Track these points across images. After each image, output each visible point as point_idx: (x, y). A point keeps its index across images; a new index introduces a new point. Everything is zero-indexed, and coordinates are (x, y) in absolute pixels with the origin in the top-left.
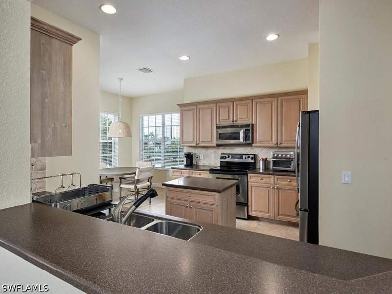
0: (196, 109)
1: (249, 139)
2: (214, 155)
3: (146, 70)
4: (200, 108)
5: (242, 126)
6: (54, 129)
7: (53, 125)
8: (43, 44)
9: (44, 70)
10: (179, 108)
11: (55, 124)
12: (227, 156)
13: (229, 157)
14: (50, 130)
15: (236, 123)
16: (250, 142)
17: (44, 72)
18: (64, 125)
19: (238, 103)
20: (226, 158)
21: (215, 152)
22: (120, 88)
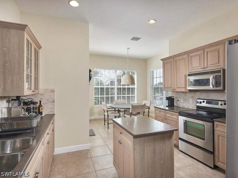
0: (173, 61)
1: (220, 86)
2: (192, 100)
3: (136, 39)
4: (176, 60)
5: (212, 72)
6: (12, 80)
7: (11, 78)
8: (5, 33)
9: (5, 48)
10: (162, 62)
11: (12, 78)
12: (202, 101)
13: (204, 102)
14: (9, 81)
15: (207, 70)
16: (221, 88)
17: (5, 49)
18: (19, 78)
19: (207, 50)
20: (201, 103)
21: (193, 97)
22: (128, 53)
